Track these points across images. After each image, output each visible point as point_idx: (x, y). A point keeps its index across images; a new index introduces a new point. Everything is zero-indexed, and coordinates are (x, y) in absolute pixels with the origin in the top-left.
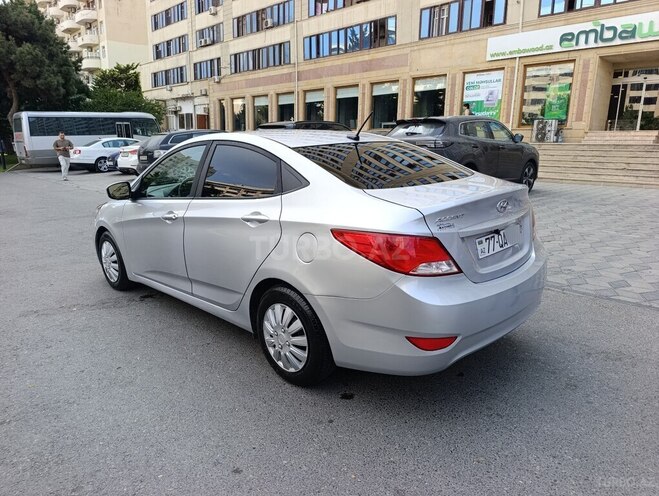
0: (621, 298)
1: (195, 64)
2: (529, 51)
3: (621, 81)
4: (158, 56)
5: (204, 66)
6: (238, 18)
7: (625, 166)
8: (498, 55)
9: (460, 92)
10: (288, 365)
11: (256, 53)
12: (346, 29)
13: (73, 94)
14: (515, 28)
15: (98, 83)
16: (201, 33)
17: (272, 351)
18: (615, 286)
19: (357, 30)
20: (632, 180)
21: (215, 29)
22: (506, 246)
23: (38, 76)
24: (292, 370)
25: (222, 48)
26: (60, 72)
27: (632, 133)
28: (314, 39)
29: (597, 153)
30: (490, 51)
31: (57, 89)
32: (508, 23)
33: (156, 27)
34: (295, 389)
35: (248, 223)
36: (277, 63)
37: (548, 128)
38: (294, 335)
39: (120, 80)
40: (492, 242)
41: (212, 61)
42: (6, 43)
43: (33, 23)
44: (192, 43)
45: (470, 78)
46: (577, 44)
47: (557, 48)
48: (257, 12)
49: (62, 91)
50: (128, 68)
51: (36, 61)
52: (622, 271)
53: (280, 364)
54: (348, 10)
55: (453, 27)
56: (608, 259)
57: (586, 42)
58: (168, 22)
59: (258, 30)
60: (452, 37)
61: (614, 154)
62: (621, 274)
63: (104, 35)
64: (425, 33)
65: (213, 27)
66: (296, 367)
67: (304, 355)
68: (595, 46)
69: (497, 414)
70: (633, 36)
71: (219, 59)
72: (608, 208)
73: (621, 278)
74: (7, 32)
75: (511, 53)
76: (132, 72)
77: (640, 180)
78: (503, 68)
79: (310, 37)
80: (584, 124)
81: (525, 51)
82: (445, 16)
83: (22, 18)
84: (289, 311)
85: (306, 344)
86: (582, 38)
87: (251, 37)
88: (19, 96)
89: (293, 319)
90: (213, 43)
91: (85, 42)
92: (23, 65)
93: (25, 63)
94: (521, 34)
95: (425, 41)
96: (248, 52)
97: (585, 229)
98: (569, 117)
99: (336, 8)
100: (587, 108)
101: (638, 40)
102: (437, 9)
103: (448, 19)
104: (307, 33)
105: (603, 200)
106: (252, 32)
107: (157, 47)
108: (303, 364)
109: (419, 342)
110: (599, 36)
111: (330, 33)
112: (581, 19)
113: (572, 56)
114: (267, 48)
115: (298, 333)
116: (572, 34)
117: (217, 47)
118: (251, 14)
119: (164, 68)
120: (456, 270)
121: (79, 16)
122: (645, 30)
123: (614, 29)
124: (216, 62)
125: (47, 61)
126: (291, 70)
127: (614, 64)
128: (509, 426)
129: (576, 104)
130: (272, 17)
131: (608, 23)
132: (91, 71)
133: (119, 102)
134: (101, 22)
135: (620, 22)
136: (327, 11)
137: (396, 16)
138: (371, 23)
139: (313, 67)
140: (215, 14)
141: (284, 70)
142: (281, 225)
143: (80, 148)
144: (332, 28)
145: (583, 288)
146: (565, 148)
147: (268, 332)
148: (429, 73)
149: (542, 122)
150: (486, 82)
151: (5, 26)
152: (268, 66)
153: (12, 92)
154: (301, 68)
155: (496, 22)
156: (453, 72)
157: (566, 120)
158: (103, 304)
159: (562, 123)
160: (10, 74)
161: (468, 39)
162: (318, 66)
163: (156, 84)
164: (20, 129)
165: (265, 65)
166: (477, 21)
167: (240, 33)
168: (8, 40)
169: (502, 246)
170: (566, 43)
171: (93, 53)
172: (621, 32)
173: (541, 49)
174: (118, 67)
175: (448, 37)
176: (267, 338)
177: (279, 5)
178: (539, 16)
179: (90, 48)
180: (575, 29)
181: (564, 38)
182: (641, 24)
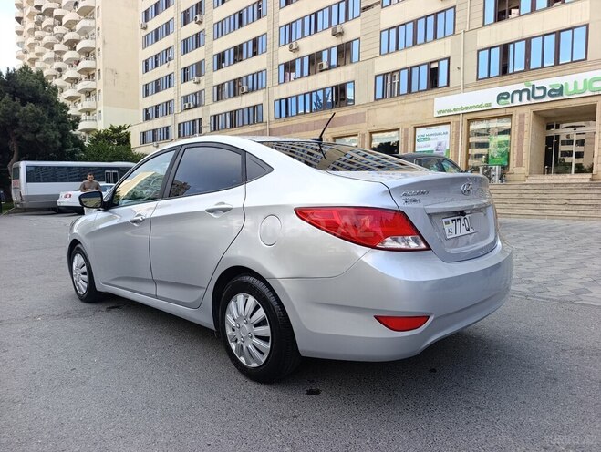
0: (584, 302)
1: (179, 124)
2: (470, 108)
3: (553, 132)
4: (147, 118)
5: (187, 125)
6: (218, 86)
7: (566, 201)
8: (444, 112)
9: (412, 143)
10: (251, 360)
11: (233, 114)
12: (311, 93)
13: (69, 148)
14: (457, 89)
15: (93, 141)
16: (186, 98)
17: (233, 346)
18: (577, 293)
19: (320, 94)
20: (574, 213)
21: (198, 95)
22: (472, 231)
23: (38, 131)
24: (255, 365)
25: (203, 110)
26: (59, 128)
27: (568, 176)
28: (283, 102)
29: (540, 191)
30: (437, 109)
31: (54, 142)
32: (451, 85)
33: (147, 94)
34: (257, 385)
35: (212, 214)
36: (251, 122)
37: (493, 173)
38: (256, 326)
39: (113, 138)
40: (458, 224)
41: (194, 121)
42: (13, 103)
43: (38, 87)
44: (177, 107)
45: (420, 132)
46: (512, 101)
47: (495, 105)
48: (235, 80)
49: (59, 143)
50: (121, 128)
51: (37, 118)
52: (581, 281)
53: (242, 360)
54: (313, 77)
55: (404, 89)
56: (565, 271)
57: (520, 100)
58: (157, 90)
59: (235, 95)
60: (403, 97)
61: (555, 191)
62: (580, 283)
63: (101, 102)
64: (379, 95)
65: (195, 94)
66: (257, 361)
67: (266, 347)
68: (528, 102)
69: (477, 407)
70: (561, 94)
71: (200, 120)
72: (557, 234)
73: (581, 287)
74: (14, 94)
75: (455, 110)
76: (123, 131)
77: (582, 213)
78: (449, 123)
79: (280, 100)
80: (524, 169)
81: (467, 108)
82: (397, 81)
83: (28, 82)
84: (251, 300)
85: (269, 334)
86: (517, 96)
87: (229, 101)
88: (20, 149)
89: (257, 308)
90: (196, 106)
91: (84, 107)
92: (26, 121)
93: (27, 119)
94: (462, 94)
95: (380, 102)
96: (226, 113)
97: (539, 249)
98: (511, 165)
99: (302, 76)
100: (526, 156)
101: (565, 97)
102: (389, 75)
103: (399, 83)
104: (277, 97)
105: (550, 228)
106: (229, 97)
107: (147, 111)
108: (266, 357)
109: (389, 321)
110: (531, 95)
111: (297, 96)
112: (515, 81)
113: (508, 112)
114: (243, 109)
115: (261, 323)
116: (507, 93)
117: (199, 109)
118: (229, 82)
119: (152, 128)
120: (423, 246)
121: (80, 86)
122: (571, 89)
123: (544, 88)
124: (198, 122)
125: (47, 118)
126: (263, 128)
127: (547, 118)
128: (491, 419)
129: (516, 151)
130: (247, 85)
131: (538, 84)
132: (88, 131)
133: (110, 154)
134: (100, 91)
135: (549, 83)
136: (295, 79)
137: (354, 82)
138: (332, 87)
139: (282, 124)
140: (198, 83)
141: (258, 128)
142: (244, 211)
143: (70, 193)
144: (299, 92)
145: (546, 295)
146: (510, 187)
147: (230, 325)
148: (385, 128)
149: (487, 168)
150: (436, 134)
151: (12, 89)
152: (243, 124)
153: (13, 145)
154: (272, 126)
155: (440, 85)
156: (405, 127)
157: (508, 165)
158: (68, 314)
159: (504, 168)
160: (13, 129)
161: (417, 99)
162: (287, 124)
163: (144, 142)
164: (17, 176)
165: (241, 124)
166: (424, 85)
167: (219, 98)
168: (14, 100)
169: (468, 230)
170: (502, 101)
171: (91, 117)
172: (550, 91)
173: (481, 106)
174: (112, 128)
175: (400, 98)
176: (229, 331)
177: (253, 74)
178: (478, 79)
179: (88, 112)
180: (510, 89)
181: (500, 97)
182: (566, 83)
